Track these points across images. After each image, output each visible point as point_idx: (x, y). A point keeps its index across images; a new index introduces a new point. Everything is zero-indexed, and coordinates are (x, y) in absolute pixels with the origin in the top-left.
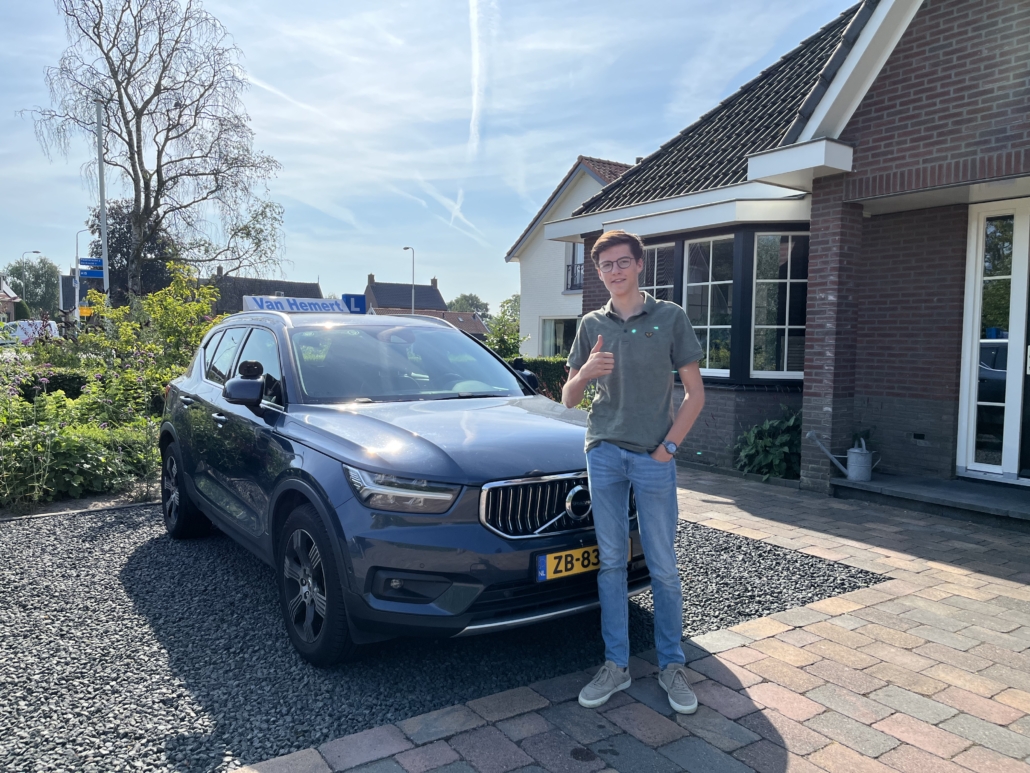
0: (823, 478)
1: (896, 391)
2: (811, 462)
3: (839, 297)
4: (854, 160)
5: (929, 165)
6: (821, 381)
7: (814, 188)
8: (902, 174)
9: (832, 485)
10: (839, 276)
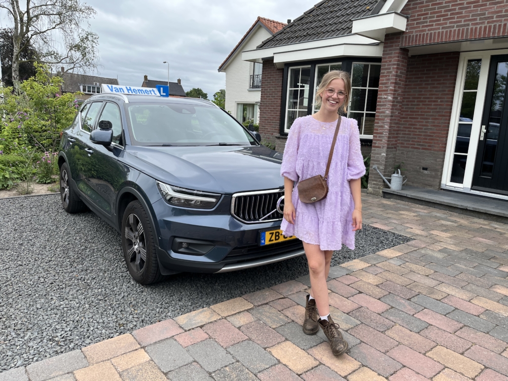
0: (379, 188)
1: (416, 146)
2: (373, 181)
3: (394, 98)
4: (407, 25)
5: (445, 30)
6: (381, 141)
7: (385, 39)
8: (431, 34)
9: (383, 192)
10: (395, 87)
